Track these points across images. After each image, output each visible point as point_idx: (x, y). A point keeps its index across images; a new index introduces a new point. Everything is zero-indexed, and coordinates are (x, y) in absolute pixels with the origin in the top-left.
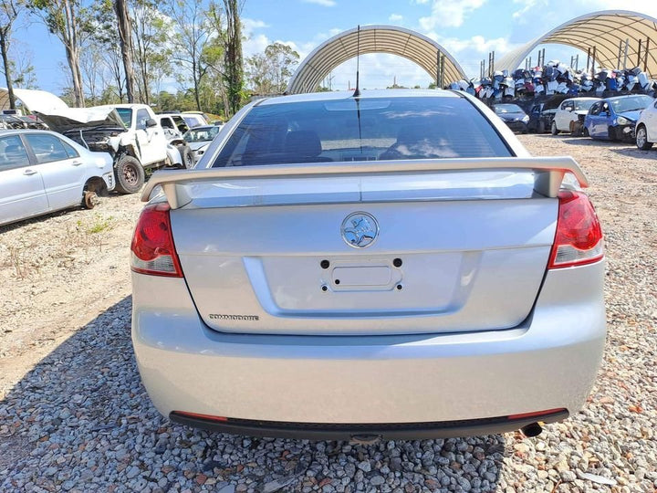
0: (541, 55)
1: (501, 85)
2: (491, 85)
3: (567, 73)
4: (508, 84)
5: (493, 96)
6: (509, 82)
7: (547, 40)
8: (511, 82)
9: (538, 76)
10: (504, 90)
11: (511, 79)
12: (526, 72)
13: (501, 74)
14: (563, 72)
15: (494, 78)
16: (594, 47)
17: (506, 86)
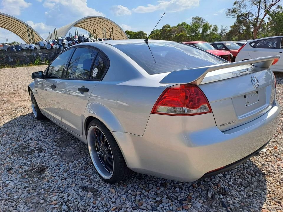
0: (76, 31)
1: (62, 43)
2: (58, 43)
3: (88, 39)
4: (65, 43)
5: (60, 48)
6: (65, 41)
7: (75, 25)
8: (66, 42)
9: (77, 40)
10: (64, 45)
11: (66, 41)
12: (71, 38)
13: (61, 38)
14: (86, 39)
15: (59, 40)
16: (95, 30)
17: (65, 44)
